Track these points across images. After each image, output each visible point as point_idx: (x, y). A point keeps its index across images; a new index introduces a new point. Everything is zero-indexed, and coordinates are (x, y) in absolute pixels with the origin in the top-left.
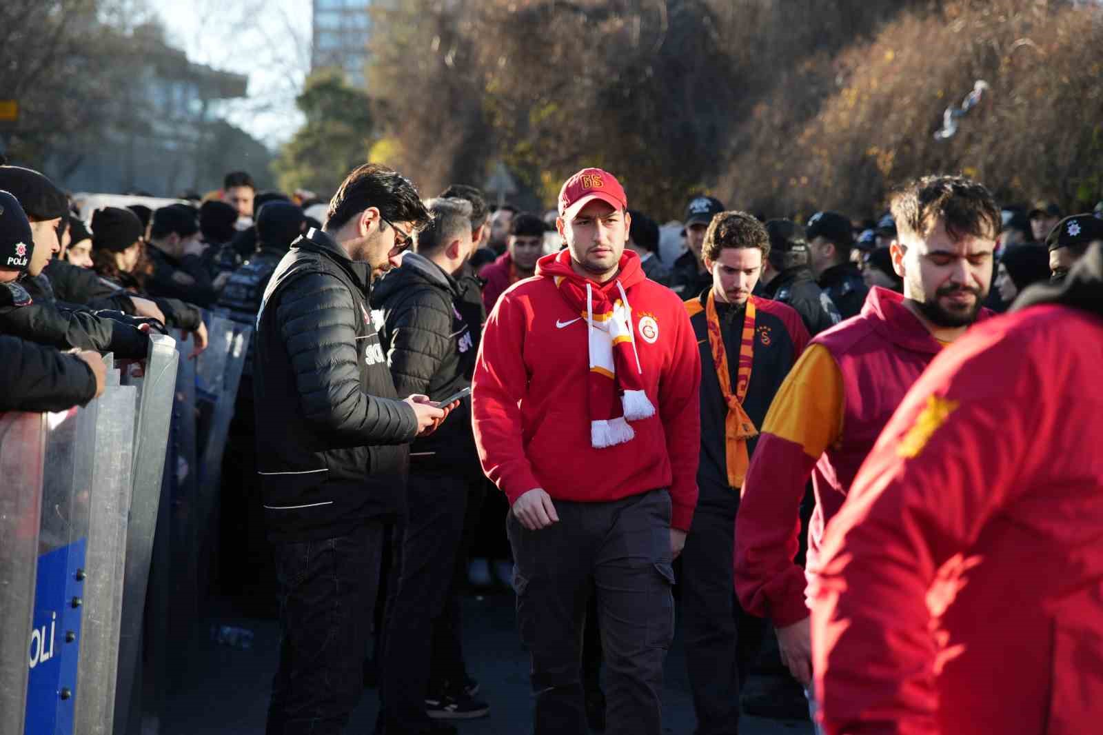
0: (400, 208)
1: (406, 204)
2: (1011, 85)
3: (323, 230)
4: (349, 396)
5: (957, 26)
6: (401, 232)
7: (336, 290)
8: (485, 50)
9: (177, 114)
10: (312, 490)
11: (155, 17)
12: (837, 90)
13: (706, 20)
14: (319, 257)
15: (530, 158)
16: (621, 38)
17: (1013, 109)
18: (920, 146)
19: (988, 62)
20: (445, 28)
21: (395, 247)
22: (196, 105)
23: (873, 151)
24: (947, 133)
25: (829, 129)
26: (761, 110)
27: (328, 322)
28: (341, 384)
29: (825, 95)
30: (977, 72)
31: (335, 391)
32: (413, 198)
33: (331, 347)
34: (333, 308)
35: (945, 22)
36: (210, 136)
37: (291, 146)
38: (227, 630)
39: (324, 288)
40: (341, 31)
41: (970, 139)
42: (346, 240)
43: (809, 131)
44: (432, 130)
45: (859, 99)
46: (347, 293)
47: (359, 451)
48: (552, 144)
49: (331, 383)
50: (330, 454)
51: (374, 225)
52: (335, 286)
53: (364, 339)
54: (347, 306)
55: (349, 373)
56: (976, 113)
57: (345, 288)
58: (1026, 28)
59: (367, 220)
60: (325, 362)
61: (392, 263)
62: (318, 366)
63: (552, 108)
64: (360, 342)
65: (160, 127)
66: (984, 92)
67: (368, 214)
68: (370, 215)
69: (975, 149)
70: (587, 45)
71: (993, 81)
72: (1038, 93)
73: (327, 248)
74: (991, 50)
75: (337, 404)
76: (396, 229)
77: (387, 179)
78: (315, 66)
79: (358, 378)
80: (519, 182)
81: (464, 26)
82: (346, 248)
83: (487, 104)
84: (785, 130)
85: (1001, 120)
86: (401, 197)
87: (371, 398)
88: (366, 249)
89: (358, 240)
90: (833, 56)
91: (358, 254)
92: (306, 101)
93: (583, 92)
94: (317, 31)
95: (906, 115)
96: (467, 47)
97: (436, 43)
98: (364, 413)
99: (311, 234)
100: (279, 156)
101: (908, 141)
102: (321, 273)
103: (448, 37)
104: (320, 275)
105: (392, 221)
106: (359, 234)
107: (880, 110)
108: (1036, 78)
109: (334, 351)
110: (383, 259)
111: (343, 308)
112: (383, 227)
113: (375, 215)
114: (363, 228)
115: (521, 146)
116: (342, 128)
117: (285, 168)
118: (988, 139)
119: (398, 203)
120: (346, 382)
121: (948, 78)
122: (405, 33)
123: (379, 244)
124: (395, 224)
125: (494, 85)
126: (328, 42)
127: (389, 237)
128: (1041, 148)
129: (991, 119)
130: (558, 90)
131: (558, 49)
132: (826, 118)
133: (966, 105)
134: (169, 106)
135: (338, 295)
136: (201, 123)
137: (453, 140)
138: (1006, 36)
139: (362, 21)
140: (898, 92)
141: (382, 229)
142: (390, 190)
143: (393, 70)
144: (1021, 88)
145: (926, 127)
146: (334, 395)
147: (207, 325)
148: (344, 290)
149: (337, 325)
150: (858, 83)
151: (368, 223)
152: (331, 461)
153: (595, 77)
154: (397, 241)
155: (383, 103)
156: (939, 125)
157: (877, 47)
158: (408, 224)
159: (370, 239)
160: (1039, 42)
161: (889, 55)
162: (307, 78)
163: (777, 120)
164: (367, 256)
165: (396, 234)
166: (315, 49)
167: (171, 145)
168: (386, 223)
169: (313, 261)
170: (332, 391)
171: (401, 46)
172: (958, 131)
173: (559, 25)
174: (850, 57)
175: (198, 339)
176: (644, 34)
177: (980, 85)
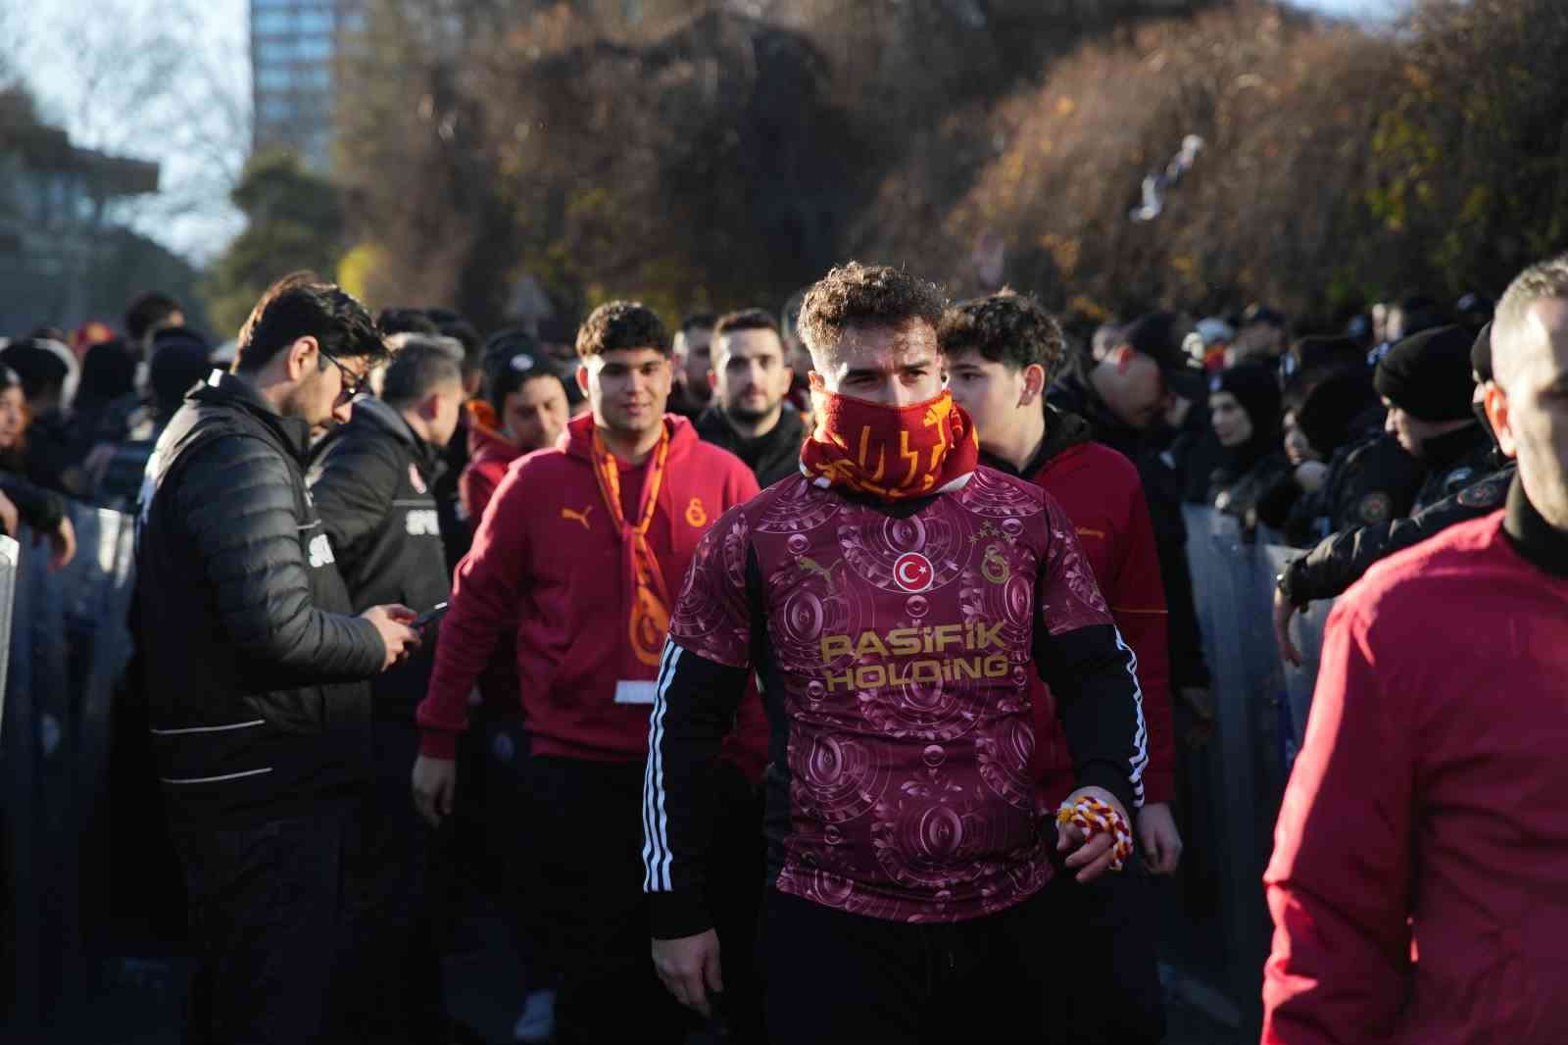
0: (347, 338)
1: (355, 331)
2: (1234, 141)
3: (233, 371)
4: (297, 613)
5: (1157, 62)
6: (350, 371)
7: (266, 458)
8: (497, 113)
9: (58, 220)
10: (239, 751)
11: (20, 83)
12: (996, 156)
13: (809, 62)
14: (231, 412)
15: (570, 265)
16: (689, 93)
17: (1237, 174)
18: (1112, 230)
19: (1199, 110)
20: (441, 85)
21: (342, 393)
22: (85, 208)
23: (1049, 239)
24: (1149, 210)
25: (987, 209)
26: (891, 188)
27: (258, 507)
28: (283, 596)
29: (980, 163)
30: (1187, 124)
31: (275, 607)
32: (364, 322)
33: (265, 542)
34: (264, 486)
35: (1141, 55)
36: (108, 251)
37: (225, 262)
38: (130, 964)
39: (249, 456)
40: (293, 96)
41: (1182, 220)
42: (268, 385)
43: (960, 215)
44: (428, 231)
45: (1026, 170)
46: (282, 463)
47: (308, 694)
48: (600, 243)
49: (270, 595)
50: (266, 697)
51: (310, 363)
52: (263, 454)
53: (307, 530)
54: (283, 482)
55: (293, 578)
56: (1187, 182)
57: (278, 456)
58: (1252, 62)
59: (299, 356)
60: (257, 566)
61: (336, 416)
62: (249, 571)
63: (596, 195)
64: (302, 533)
65: (33, 241)
66: (1198, 154)
67: (300, 346)
68: (305, 347)
69: (1188, 233)
70: (642, 101)
71: (1209, 135)
72: (1272, 152)
73: (244, 399)
74: (1203, 93)
75: (281, 625)
76: (342, 368)
77: (324, 296)
78: (258, 144)
79: (305, 586)
80: (556, 301)
81: (468, 82)
82: (271, 397)
83: (503, 191)
84: (928, 216)
85: (1222, 190)
86: (348, 322)
87: (326, 616)
88: (301, 399)
89: (286, 386)
90: (988, 108)
91: (289, 405)
92: (244, 195)
93: (640, 168)
94: (259, 95)
95: (1091, 188)
96: (474, 111)
97: (426, 108)
98: (317, 636)
99: (215, 378)
100: (207, 276)
101: (1095, 225)
102: (243, 436)
103: (444, 98)
104: (239, 439)
105: (336, 356)
106: (288, 377)
107: (1055, 183)
108: (1266, 131)
109: (271, 548)
110: (324, 411)
111: (276, 486)
112: (322, 365)
113: (311, 348)
114: (294, 367)
115: (557, 250)
116: (298, 232)
117: (217, 292)
118: (1206, 218)
119: (342, 329)
120: (291, 593)
121: (1147, 136)
122: (383, 93)
123: (318, 390)
124: (341, 361)
125: (512, 162)
126: (275, 110)
127: (332, 379)
128: (1277, 228)
129: (1209, 191)
130: (604, 168)
131: (601, 111)
132: (983, 197)
133: (1173, 172)
134: (45, 212)
135: (267, 466)
136: (94, 232)
137: (458, 243)
138: (1225, 75)
139: (322, 79)
140: (1078, 157)
141: (321, 368)
142: (330, 312)
143: (370, 148)
144: (1249, 144)
145: (1119, 205)
146: (275, 612)
147: (73, 521)
148: (275, 459)
149: (271, 511)
150: (1023, 145)
151: (301, 361)
152: (268, 709)
153: (658, 148)
154: (345, 386)
155: (358, 196)
156: (1136, 200)
157: (1048, 94)
158: (358, 359)
159: (305, 383)
160: (1269, 80)
161: (1065, 105)
162: (247, 164)
163: (916, 200)
164: (302, 408)
165: (343, 375)
166: (258, 121)
167: (51, 267)
168: (326, 358)
169: (225, 419)
170: (273, 607)
171: (381, 115)
172: (1164, 208)
173: (600, 75)
174: (1014, 109)
175: (59, 542)
176: (723, 86)
177: (1191, 144)
